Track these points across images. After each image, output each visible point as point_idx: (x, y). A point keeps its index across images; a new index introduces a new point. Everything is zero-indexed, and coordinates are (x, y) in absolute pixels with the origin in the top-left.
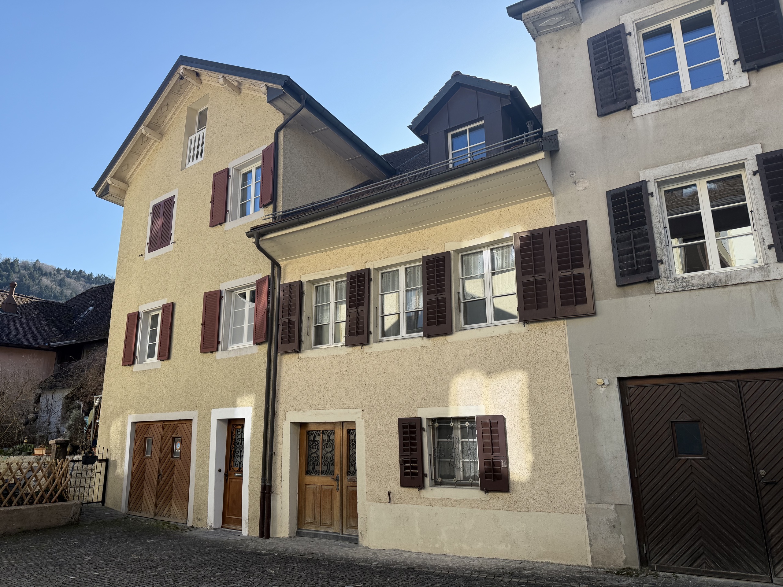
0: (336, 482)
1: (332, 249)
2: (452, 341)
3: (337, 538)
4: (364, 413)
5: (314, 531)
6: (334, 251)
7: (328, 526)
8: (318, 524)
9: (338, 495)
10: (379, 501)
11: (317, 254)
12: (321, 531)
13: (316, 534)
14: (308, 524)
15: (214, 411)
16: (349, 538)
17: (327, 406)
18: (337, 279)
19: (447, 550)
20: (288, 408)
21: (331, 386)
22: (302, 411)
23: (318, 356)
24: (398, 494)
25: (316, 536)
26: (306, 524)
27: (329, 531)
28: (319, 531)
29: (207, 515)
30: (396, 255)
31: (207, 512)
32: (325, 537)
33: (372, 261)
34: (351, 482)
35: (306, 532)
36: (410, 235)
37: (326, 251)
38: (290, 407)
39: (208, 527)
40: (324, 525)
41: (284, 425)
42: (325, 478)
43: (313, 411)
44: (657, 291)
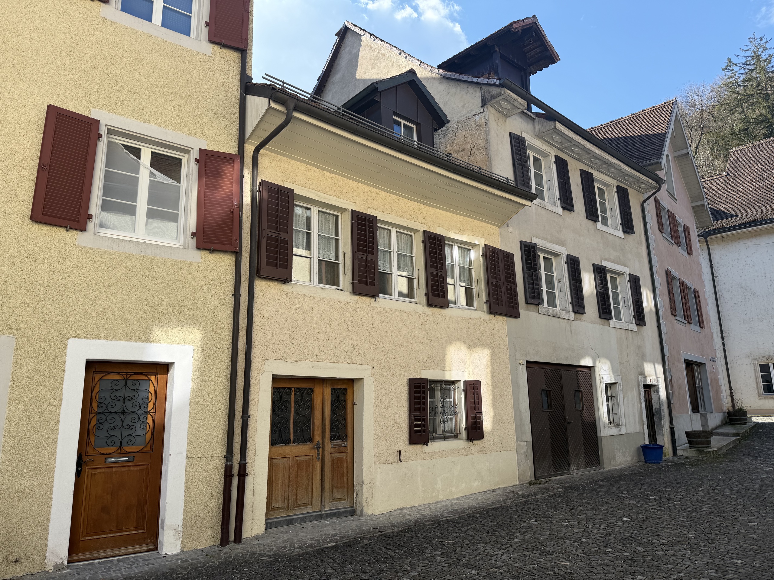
0: (316, 451)
2: (445, 315)
3: (320, 517)
5: (285, 517)
8: (291, 507)
9: (318, 466)
13: (291, 519)
15: (73, 344)
16: (335, 513)
18: (321, 207)
20: (269, 355)
22: (291, 361)
25: (290, 522)
26: (271, 511)
27: (306, 512)
28: (292, 516)
34: (336, 448)
38: (272, 354)
39: (50, 569)
40: (298, 507)
41: (261, 378)
43: (309, 362)
44: (540, 312)
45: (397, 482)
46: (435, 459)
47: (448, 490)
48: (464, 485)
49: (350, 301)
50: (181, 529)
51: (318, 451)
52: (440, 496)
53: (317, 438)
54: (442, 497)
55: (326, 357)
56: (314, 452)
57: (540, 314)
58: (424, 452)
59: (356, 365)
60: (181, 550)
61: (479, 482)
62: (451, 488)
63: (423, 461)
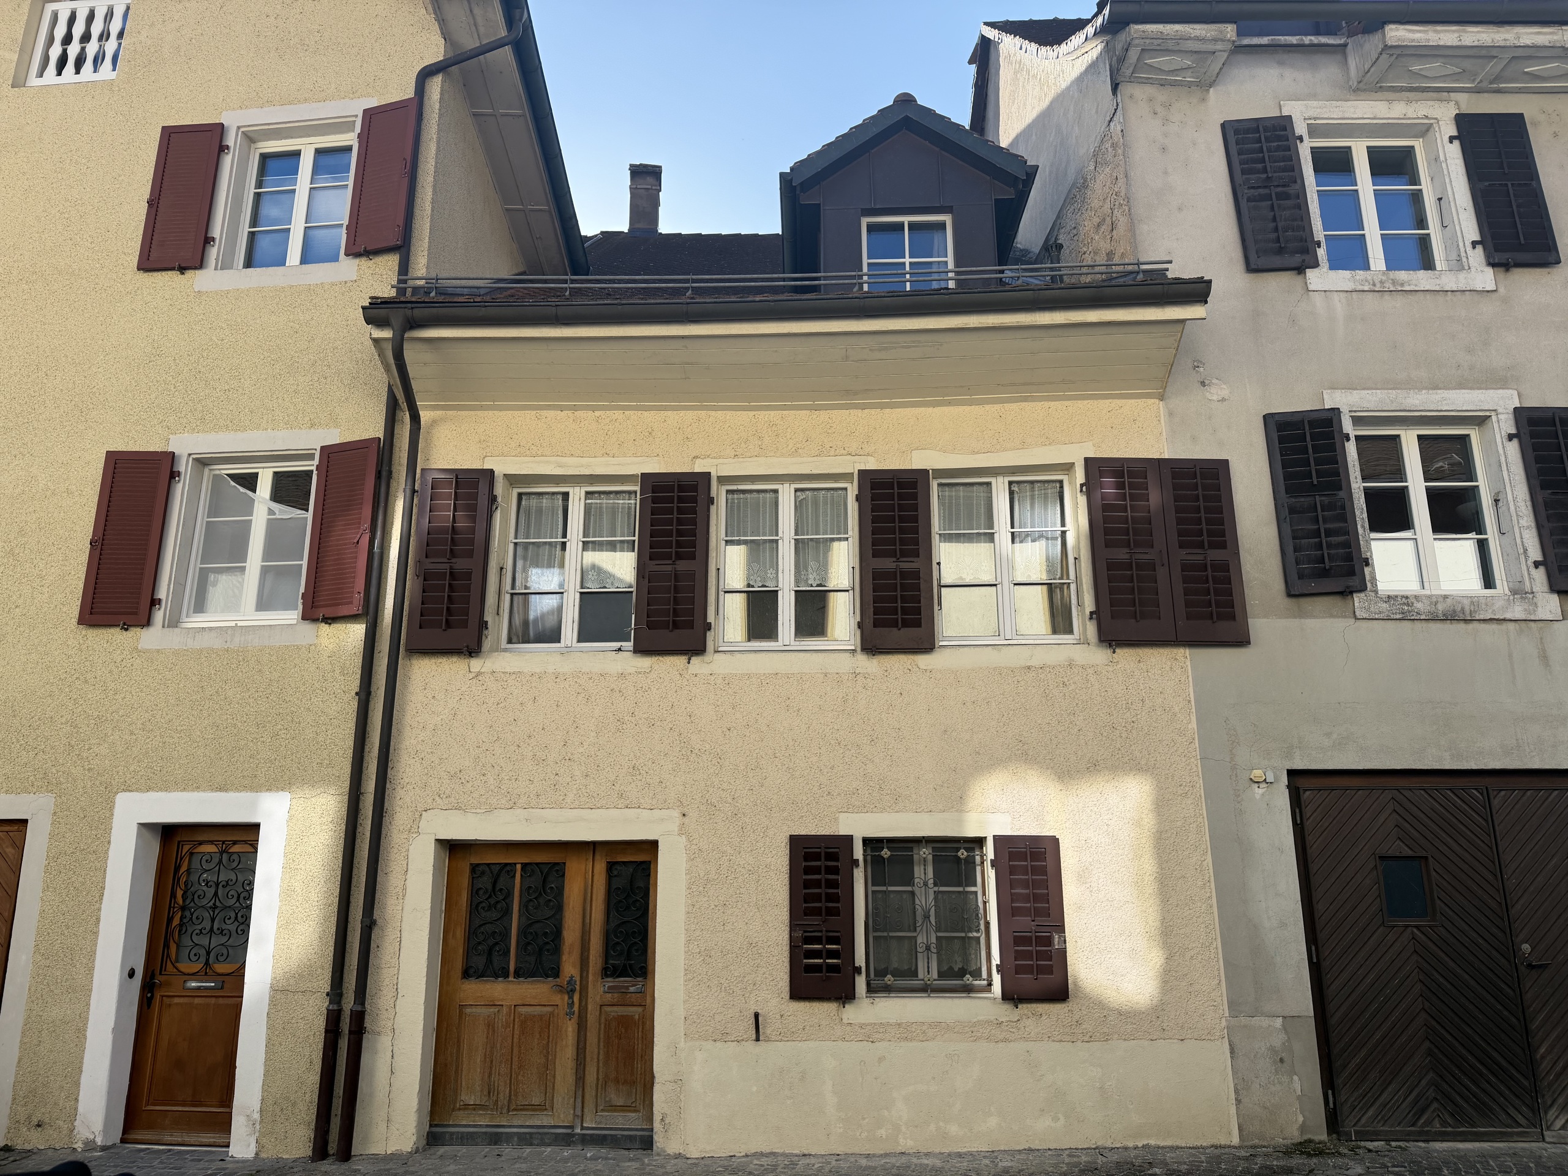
0: (566, 997)
1: (594, 409)
2: (930, 667)
3: (566, 1139)
4: (686, 820)
5: (487, 1126)
6: (597, 413)
7: (533, 1110)
8: (502, 1108)
9: (570, 1029)
10: (723, 1037)
11: (544, 413)
12: (510, 1127)
13: (497, 1134)
14: (465, 1109)
15: (123, 800)
16: (605, 1136)
17: (568, 800)
18: (591, 484)
19: (907, 1143)
20: (430, 801)
21: (581, 750)
22: (478, 811)
23: (538, 671)
24: (778, 1016)
25: (495, 1139)
26: (460, 1109)
27: (539, 1123)
28: (503, 1126)
29: (76, 1109)
30: (782, 455)
31: (77, 1100)
32: (526, 1140)
33: (715, 458)
34: (616, 995)
35: (463, 1133)
36: (824, 415)
37: (575, 408)
38: (437, 798)
39: (79, 1146)
40: (521, 1110)
41: (411, 847)
42: (530, 986)
43: (519, 811)
44: (1358, 613)
45: (754, 1089)
46: (885, 1044)
47: (932, 1127)
48: (993, 1122)
49: (633, 670)
50: (256, 1116)
51: (571, 997)
52: (901, 1141)
53: (570, 968)
54: (910, 1143)
55: (562, 798)
56: (561, 1000)
57: (1359, 623)
58: (845, 1021)
59: (640, 810)
60: (257, 1154)
61: (1056, 1119)
62: (941, 1124)
63: (840, 1043)
